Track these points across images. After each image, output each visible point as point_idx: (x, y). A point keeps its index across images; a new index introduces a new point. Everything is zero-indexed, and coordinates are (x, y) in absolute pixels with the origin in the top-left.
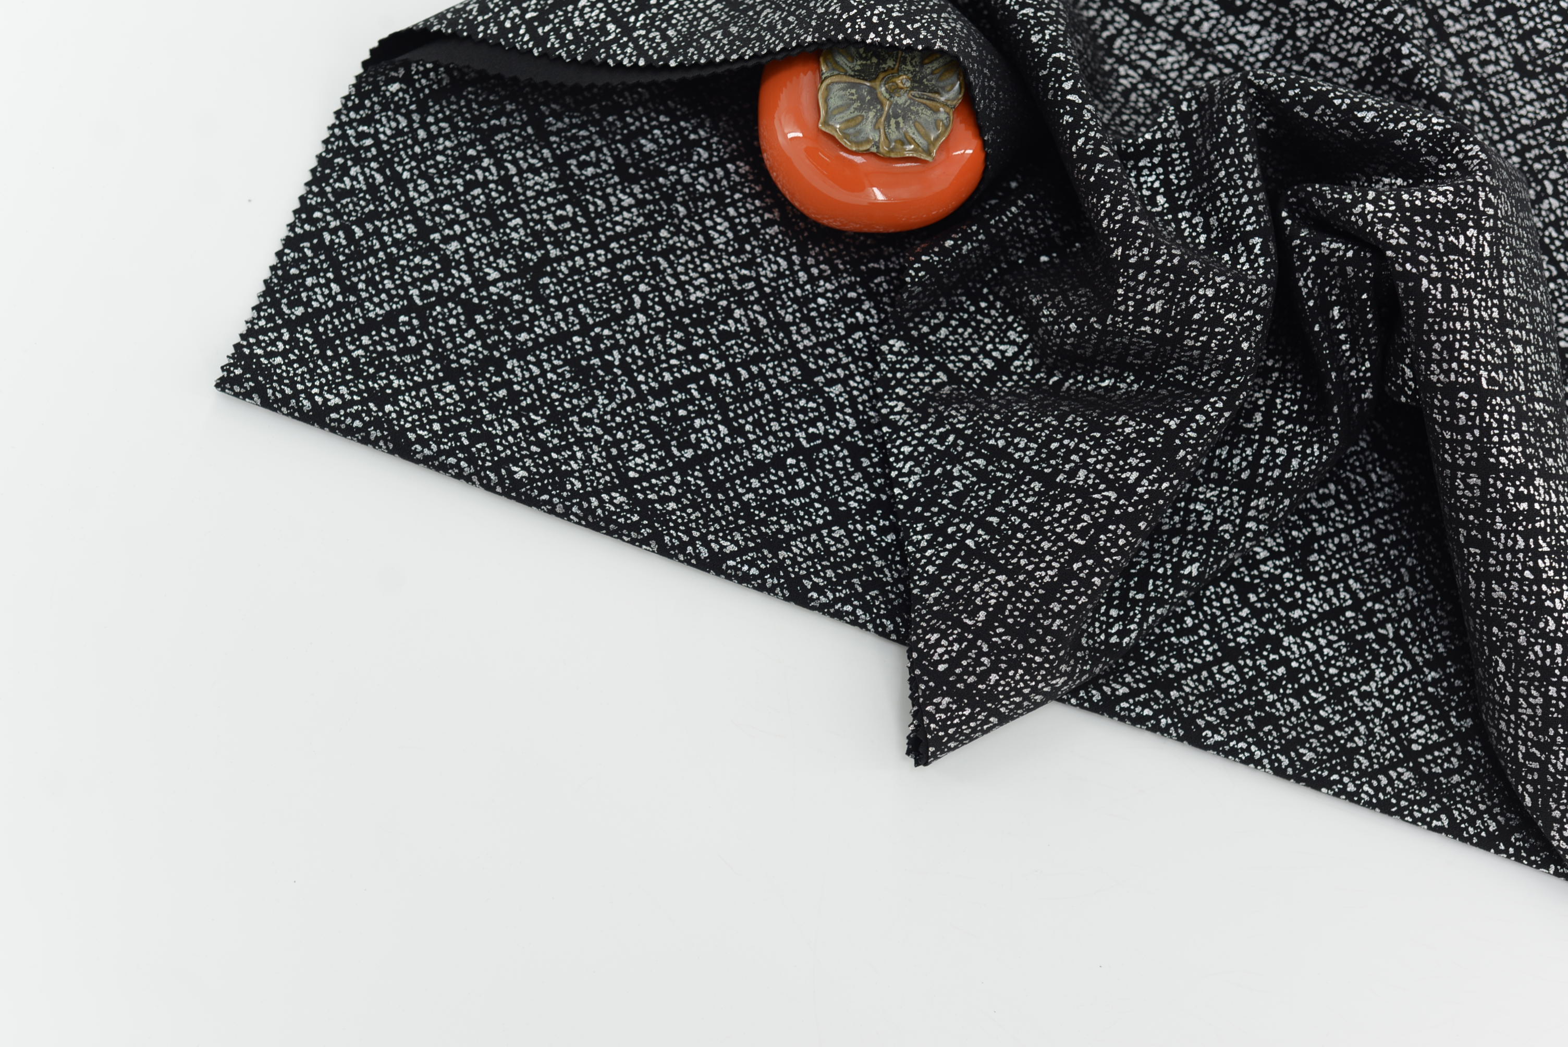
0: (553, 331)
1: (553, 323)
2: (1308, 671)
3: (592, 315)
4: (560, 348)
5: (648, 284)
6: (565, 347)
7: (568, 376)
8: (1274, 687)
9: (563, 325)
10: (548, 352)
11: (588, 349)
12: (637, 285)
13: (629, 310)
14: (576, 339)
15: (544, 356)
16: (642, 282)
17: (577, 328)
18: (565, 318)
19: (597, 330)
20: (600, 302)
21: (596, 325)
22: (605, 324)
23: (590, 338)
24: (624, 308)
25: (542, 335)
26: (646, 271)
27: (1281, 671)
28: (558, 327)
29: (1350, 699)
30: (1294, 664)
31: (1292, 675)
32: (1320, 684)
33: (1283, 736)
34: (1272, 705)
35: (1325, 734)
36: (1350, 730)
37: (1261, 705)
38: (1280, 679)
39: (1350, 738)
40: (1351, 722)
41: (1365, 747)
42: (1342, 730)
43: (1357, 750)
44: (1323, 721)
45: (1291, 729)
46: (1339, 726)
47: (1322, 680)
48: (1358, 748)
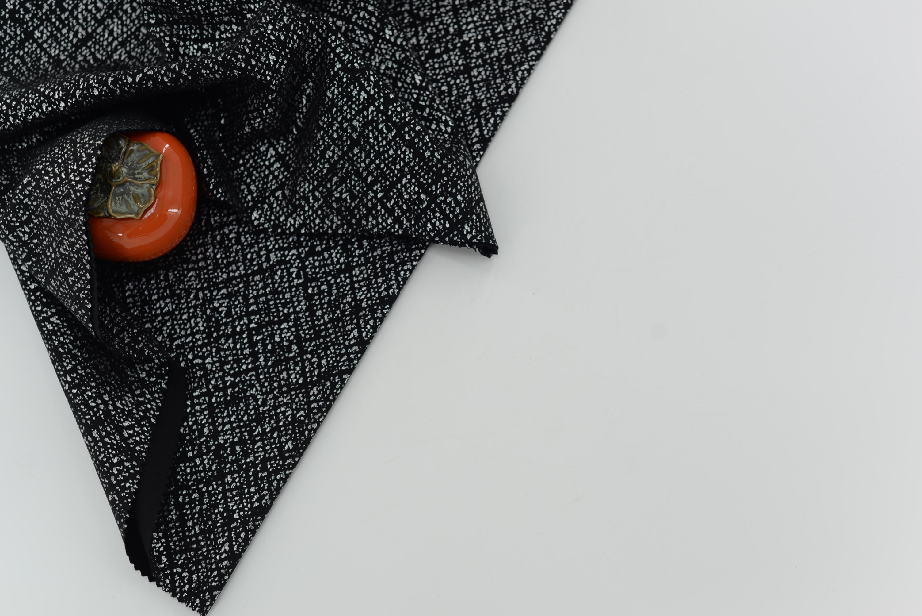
0: (206, 413)
1: (202, 412)
2: (485, 31)
3: (201, 389)
4: (217, 410)
5: (189, 353)
6: (217, 407)
7: (235, 409)
8: (490, 51)
9: (203, 407)
10: (218, 418)
11: (221, 394)
12: (188, 359)
13: (202, 366)
14: (214, 400)
15: (220, 421)
16: (187, 356)
17: (207, 398)
18: (200, 404)
19: (211, 387)
20: (194, 383)
21: (207, 387)
22: (208, 382)
23: (215, 392)
24: (200, 369)
25: (207, 419)
26: (181, 353)
27: (482, 45)
28: (205, 409)
29: (504, 12)
30: (479, 37)
31: (485, 39)
32: (493, 26)
33: (518, 52)
34: (500, 54)
35: (521, 29)
36: (521, 16)
37: (499, 60)
38: (486, 46)
39: (526, 17)
40: (517, 14)
41: (533, 10)
42: (520, 20)
43: (533, 15)
44: (514, 28)
45: (515, 46)
46: (518, 21)
47: (490, 24)
48: (533, 14)
